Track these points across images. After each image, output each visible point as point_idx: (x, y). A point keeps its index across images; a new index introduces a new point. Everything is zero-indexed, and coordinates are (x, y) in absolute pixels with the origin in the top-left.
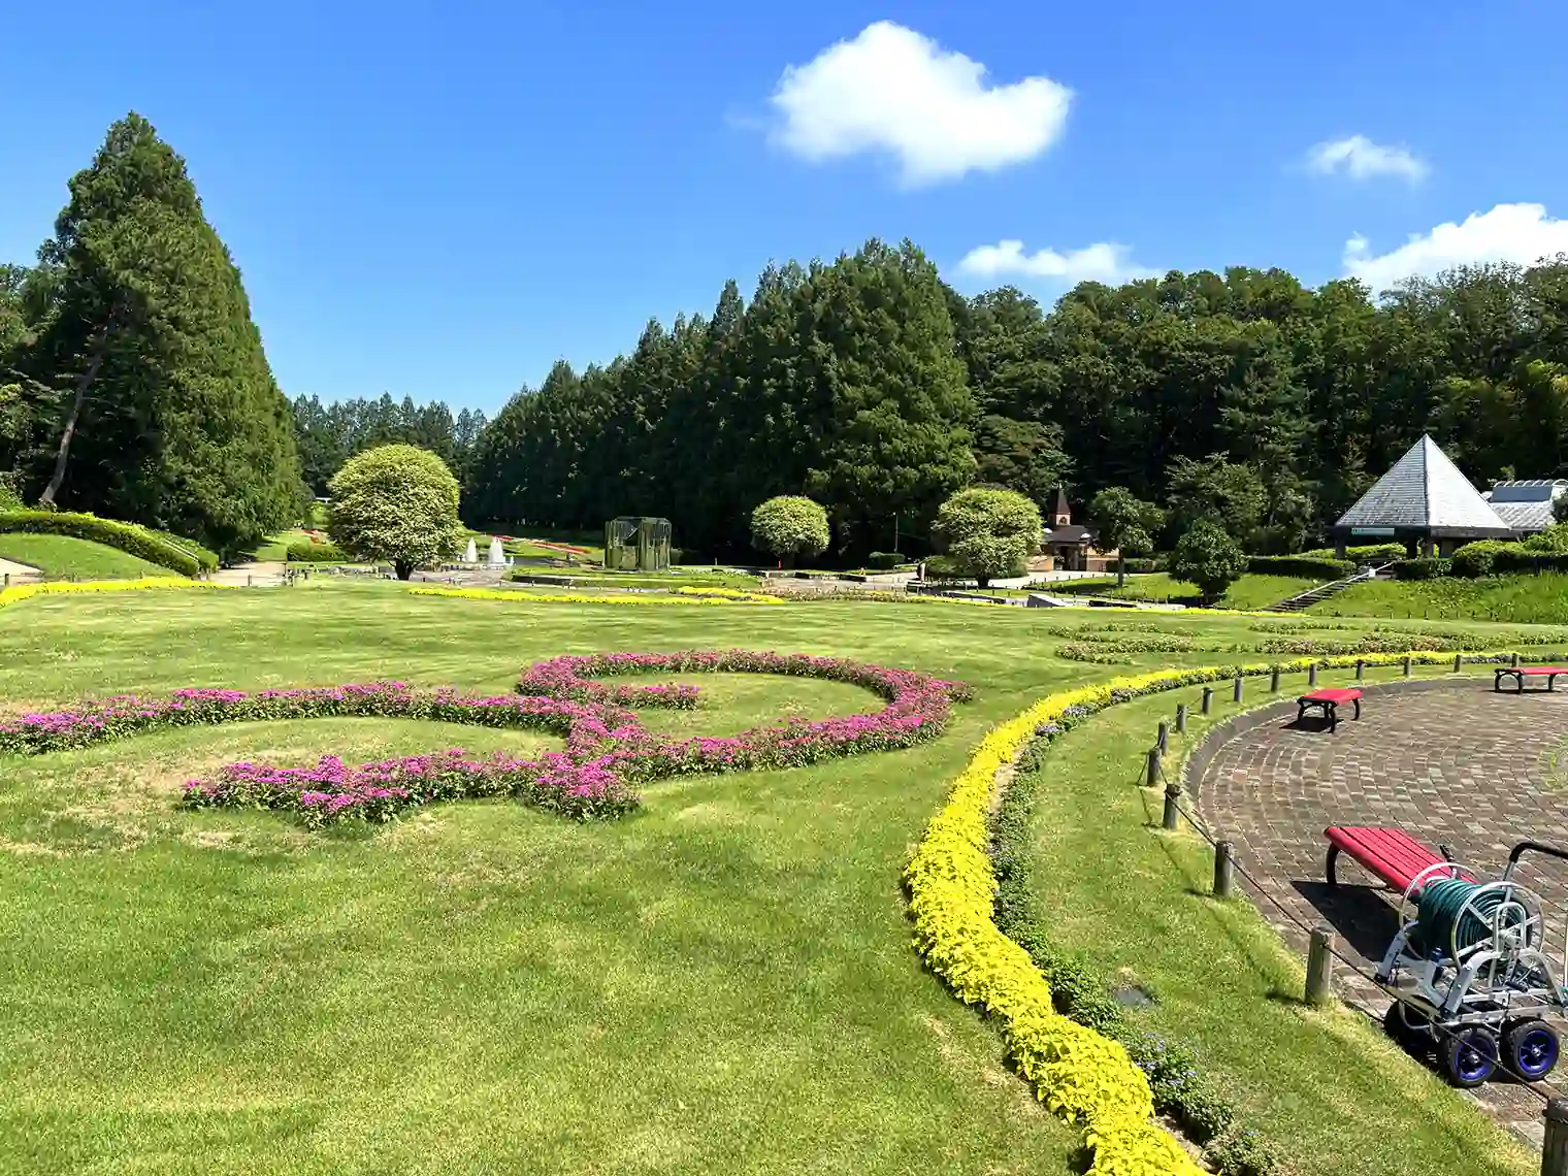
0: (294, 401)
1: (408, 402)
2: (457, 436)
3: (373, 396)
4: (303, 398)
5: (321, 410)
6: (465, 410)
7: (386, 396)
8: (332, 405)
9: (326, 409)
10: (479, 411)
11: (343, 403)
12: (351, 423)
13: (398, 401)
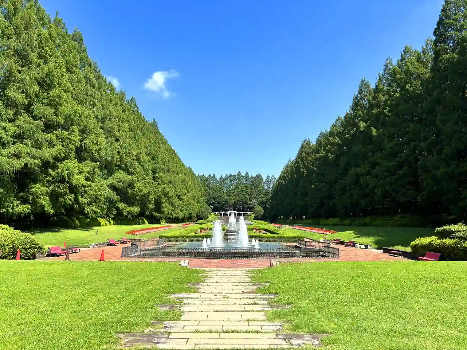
0: (207, 176)
1: (247, 174)
2: (265, 187)
3: (235, 173)
4: (210, 176)
5: (216, 179)
6: (268, 176)
7: (239, 172)
8: (220, 177)
9: (218, 179)
10: (273, 176)
11: (224, 176)
12: (226, 183)
13: (243, 174)
